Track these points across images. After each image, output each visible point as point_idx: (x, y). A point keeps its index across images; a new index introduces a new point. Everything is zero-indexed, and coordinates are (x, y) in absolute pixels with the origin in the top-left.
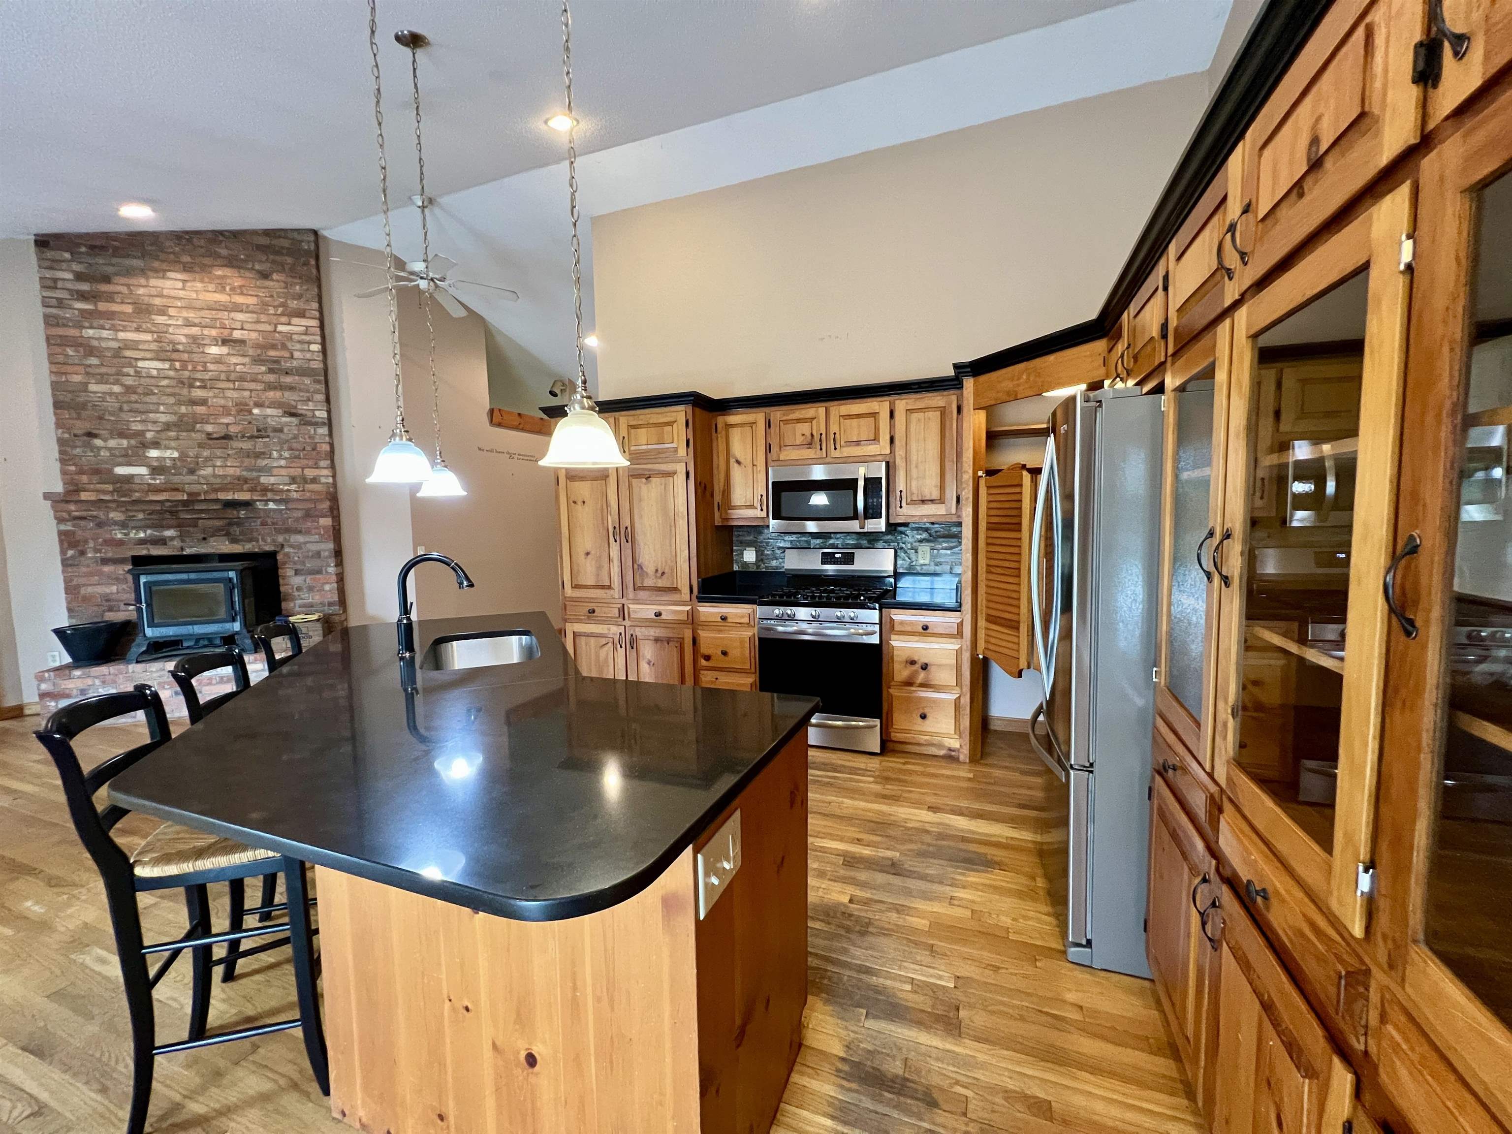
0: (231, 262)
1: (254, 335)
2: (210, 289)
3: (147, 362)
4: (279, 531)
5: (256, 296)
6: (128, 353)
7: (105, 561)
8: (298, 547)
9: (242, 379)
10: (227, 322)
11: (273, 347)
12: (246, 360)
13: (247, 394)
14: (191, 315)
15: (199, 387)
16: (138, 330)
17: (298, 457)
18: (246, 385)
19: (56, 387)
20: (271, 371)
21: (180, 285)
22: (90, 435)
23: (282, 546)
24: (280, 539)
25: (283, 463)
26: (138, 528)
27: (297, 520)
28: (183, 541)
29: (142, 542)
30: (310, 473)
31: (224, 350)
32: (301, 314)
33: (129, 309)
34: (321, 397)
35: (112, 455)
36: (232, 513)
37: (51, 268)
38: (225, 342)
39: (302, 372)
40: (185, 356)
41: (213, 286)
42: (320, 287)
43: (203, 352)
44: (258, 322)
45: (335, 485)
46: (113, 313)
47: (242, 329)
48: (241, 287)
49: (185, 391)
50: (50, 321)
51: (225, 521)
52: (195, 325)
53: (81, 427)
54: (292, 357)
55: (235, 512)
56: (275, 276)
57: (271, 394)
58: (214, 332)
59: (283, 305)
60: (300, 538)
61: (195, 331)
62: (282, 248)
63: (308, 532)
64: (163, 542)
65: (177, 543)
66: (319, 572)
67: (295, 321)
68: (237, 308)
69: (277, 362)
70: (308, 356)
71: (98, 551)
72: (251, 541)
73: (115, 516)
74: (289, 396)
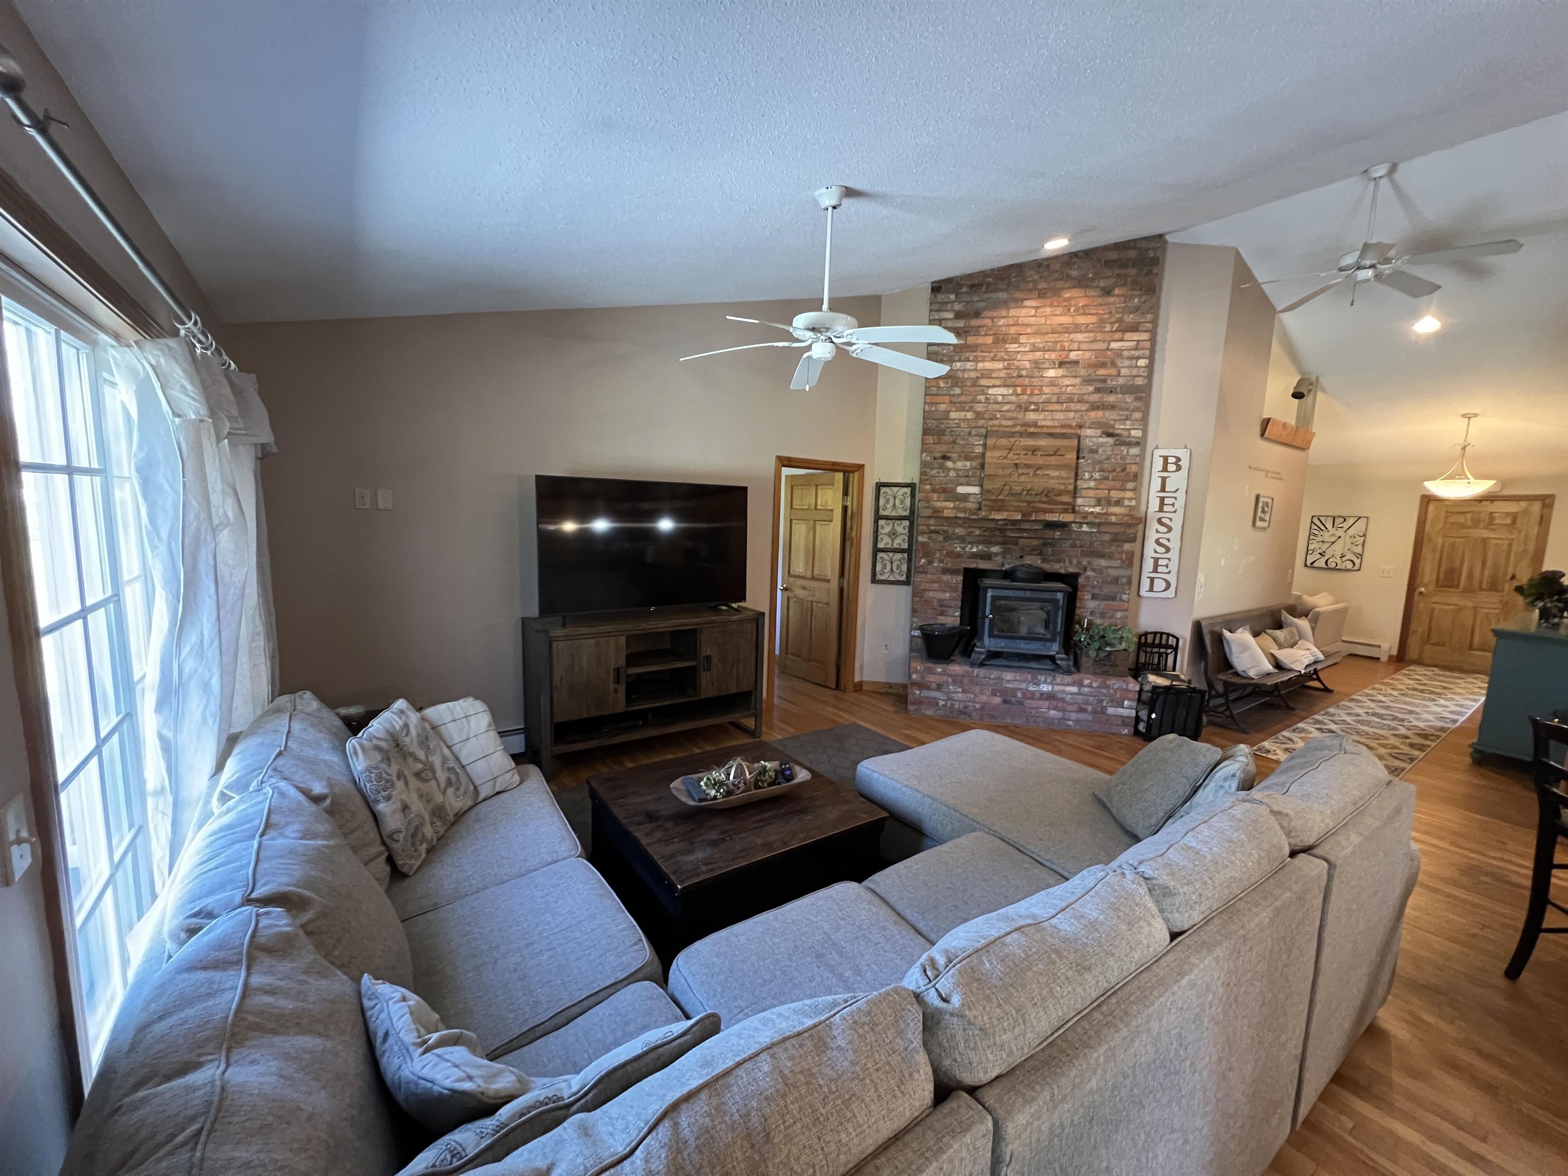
0: (1081, 283)
1: (1088, 355)
2: (1058, 313)
3: (996, 389)
4: (1086, 555)
5: (1096, 314)
6: (983, 382)
7: (945, 571)
8: (1099, 571)
9: (1070, 400)
10: (1066, 344)
11: (1103, 365)
12: (1078, 380)
13: (1072, 415)
14: (1037, 340)
15: (1033, 410)
16: (993, 359)
17: (1107, 478)
18: (1073, 406)
19: (926, 416)
20: (1098, 390)
21: (1032, 312)
22: (945, 458)
23: (1085, 569)
24: (1085, 562)
25: (1092, 484)
26: (972, 543)
27: (1103, 543)
28: (1004, 558)
29: (974, 556)
30: (1115, 495)
31: (1060, 372)
32: (1135, 328)
33: (989, 340)
34: (1138, 415)
35: (958, 476)
36: (1049, 533)
37: (939, 310)
38: (1061, 364)
39: (1126, 389)
40: (1027, 381)
41: (1061, 309)
43: (1042, 376)
44: (1094, 341)
45: (1135, 507)
46: (977, 346)
47: (1078, 350)
48: (1085, 306)
49: (1020, 416)
51: (1042, 541)
52: (1039, 350)
53: (940, 449)
54: (1119, 375)
55: (1051, 533)
56: (1117, 291)
57: (1093, 414)
58: (1053, 356)
59: (1120, 321)
60: (1103, 562)
61: (1038, 355)
62: (1129, 259)
63: (1111, 557)
64: (989, 557)
65: (999, 559)
66: (1114, 598)
67: (1128, 336)
68: (1077, 329)
69: (1105, 381)
70: (1135, 372)
71: (941, 561)
72: (1058, 561)
73: (959, 531)
74: (1110, 415)
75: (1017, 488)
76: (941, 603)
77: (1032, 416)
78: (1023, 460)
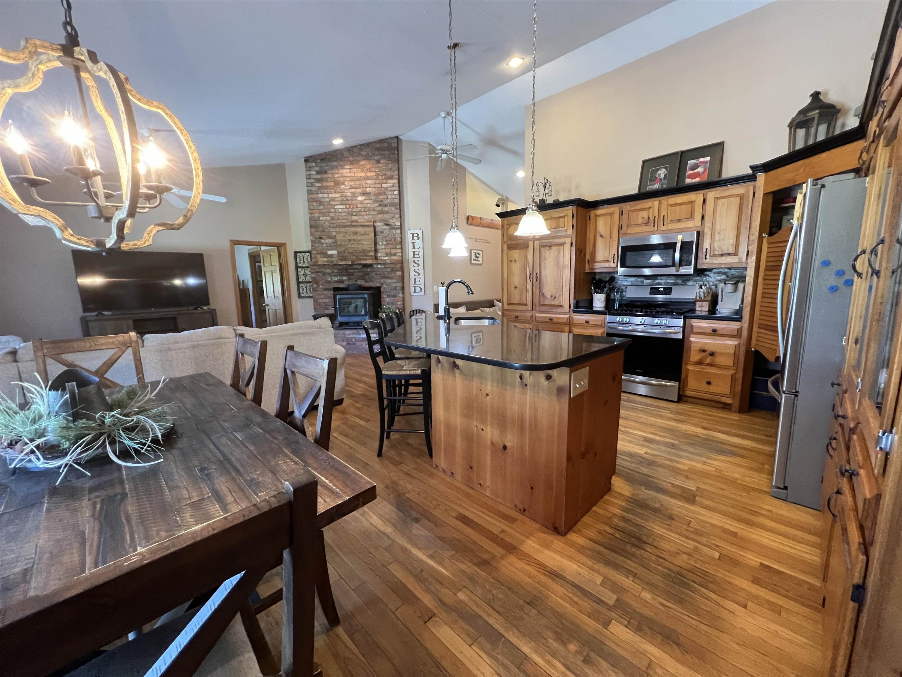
0: (367, 158)
1: (374, 190)
2: (359, 171)
3: (338, 206)
4: (382, 278)
5: (375, 171)
6: (332, 203)
7: (325, 289)
8: (388, 285)
9: (369, 210)
10: (364, 185)
11: (380, 194)
12: (371, 201)
13: (371, 216)
14: (352, 183)
15: (355, 215)
16: (335, 192)
17: (388, 244)
18: (371, 213)
19: (311, 219)
20: (380, 205)
21: (349, 171)
22: (321, 238)
23: (383, 284)
24: (382, 281)
25: (383, 247)
26: (335, 276)
27: (388, 272)
28: (349, 281)
29: (336, 282)
30: (393, 251)
31: (363, 198)
32: (391, 178)
33: (332, 184)
34: (398, 216)
35: (327, 246)
36: (366, 270)
37: (309, 170)
38: (364, 194)
39: (392, 205)
40: (350, 202)
41: (360, 169)
42: (398, 164)
43: (356, 200)
44: (375, 183)
45: (402, 256)
46: (328, 186)
47: (370, 187)
48: (370, 168)
49: (350, 218)
50: (309, 192)
51: (363, 273)
52: (353, 188)
53: (318, 234)
54: (387, 198)
56: (382, 161)
57: (380, 216)
58: (360, 190)
59: (385, 174)
60: (389, 281)
61: (354, 190)
62: (385, 147)
63: (392, 278)
64: (342, 282)
65: (347, 282)
66: (396, 296)
67: (389, 181)
68: (368, 178)
69: (382, 201)
70: (393, 197)
71: (323, 285)
72: (372, 281)
73: (328, 271)
74: (387, 216)
75: (351, 251)
76: (325, 304)
77: (354, 218)
78: (352, 237)
